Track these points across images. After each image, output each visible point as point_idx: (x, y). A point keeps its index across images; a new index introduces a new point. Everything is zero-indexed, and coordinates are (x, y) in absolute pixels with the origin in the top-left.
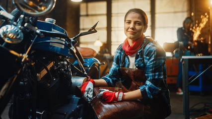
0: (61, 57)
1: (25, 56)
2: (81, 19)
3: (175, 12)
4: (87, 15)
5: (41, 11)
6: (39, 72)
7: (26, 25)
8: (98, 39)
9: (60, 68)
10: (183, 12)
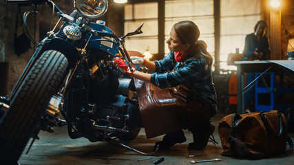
0: (109, 56)
1: (83, 50)
2: (126, 24)
3: (245, 16)
4: (134, 20)
5: (96, 14)
6: (91, 68)
7: (83, 25)
8: (147, 50)
9: (108, 66)
10: (255, 15)
